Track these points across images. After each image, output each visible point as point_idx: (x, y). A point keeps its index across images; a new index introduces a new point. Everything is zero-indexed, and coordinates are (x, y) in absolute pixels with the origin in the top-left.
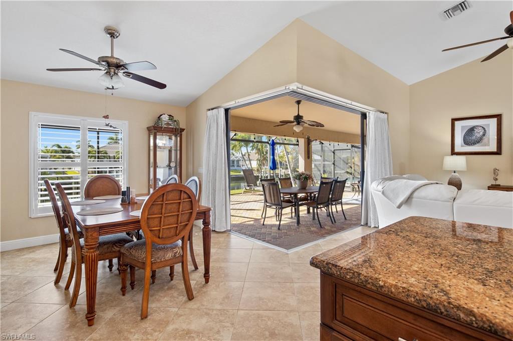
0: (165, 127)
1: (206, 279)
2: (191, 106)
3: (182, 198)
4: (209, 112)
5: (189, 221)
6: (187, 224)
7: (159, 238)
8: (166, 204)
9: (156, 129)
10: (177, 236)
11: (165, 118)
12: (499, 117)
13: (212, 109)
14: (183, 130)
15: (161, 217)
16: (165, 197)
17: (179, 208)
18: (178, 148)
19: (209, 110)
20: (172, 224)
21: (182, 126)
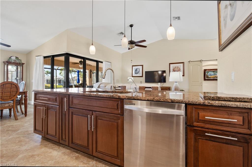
0: (13, 62)
1: (25, 115)
2: (29, 54)
3: (12, 86)
4: (36, 57)
5: (16, 94)
6: (15, 95)
7: (2, 99)
8: (5, 88)
9: (8, 63)
10: (10, 99)
11: (14, 58)
12: (142, 66)
13: (38, 56)
14: (23, 64)
15: (3, 92)
16: (4, 85)
17: (11, 90)
18: (21, 71)
19: (37, 56)
20: (8, 95)
21: (23, 62)
